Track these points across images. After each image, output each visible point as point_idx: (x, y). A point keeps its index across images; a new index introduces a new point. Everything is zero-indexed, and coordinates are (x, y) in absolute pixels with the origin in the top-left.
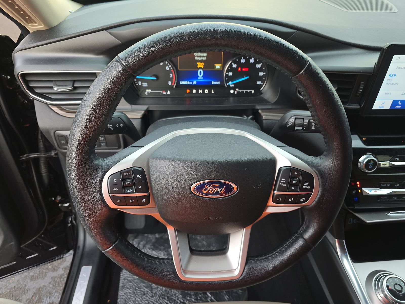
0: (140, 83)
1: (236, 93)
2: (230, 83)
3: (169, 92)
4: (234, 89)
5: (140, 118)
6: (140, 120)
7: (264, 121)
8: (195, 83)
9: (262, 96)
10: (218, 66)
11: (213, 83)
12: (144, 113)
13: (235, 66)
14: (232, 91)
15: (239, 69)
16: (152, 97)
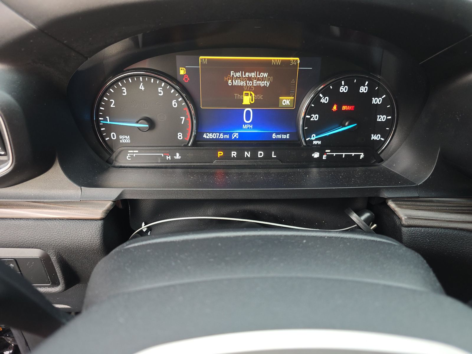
0: (113, 136)
1: (324, 157)
2: (314, 137)
3: (178, 156)
4: (321, 149)
5: (101, 219)
6: (100, 223)
7: (404, 229)
8: (235, 136)
9: (384, 164)
10: (286, 101)
11: (274, 136)
12: (111, 206)
13: (325, 100)
14: (316, 155)
15: (335, 108)
16: (139, 165)
